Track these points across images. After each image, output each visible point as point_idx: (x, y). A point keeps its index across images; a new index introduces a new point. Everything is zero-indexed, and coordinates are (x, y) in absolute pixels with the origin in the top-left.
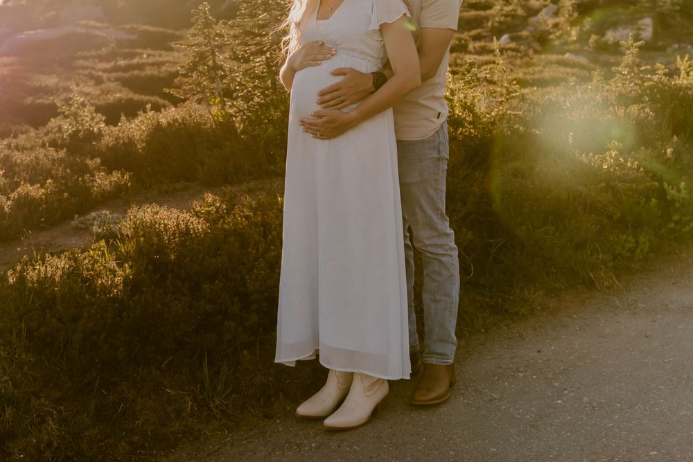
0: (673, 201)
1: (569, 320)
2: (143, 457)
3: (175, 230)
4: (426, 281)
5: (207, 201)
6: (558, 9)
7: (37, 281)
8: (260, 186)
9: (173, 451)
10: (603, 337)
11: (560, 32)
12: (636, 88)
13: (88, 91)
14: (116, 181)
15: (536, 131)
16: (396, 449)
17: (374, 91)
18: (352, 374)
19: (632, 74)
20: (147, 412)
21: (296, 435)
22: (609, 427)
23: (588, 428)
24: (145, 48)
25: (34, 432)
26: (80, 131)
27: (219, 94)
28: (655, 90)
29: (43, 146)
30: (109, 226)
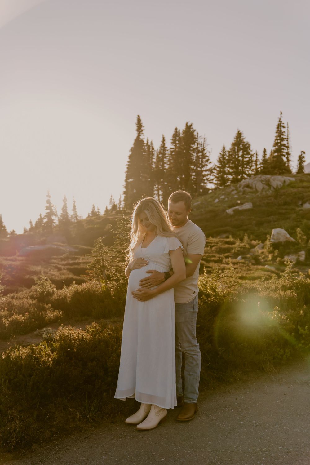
0: (302, 334)
1: (251, 385)
2: (56, 438)
3: (77, 338)
4: (186, 366)
5: (93, 326)
6: (264, 246)
7: (15, 358)
8: (119, 320)
9: (70, 436)
10: (265, 394)
11: (264, 256)
12: (290, 283)
13: (54, 274)
14: (56, 315)
15: (244, 300)
16: (167, 440)
17: (165, 281)
18: (151, 405)
19: (289, 277)
20: (60, 418)
21: (124, 432)
22: (262, 435)
23: (253, 435)
24: (82, 256)
25: (8, 425)
26: (44, 292)
27: (105, 278)
28: (299, 284)
29: (27, 298)
30: (50, 335)
